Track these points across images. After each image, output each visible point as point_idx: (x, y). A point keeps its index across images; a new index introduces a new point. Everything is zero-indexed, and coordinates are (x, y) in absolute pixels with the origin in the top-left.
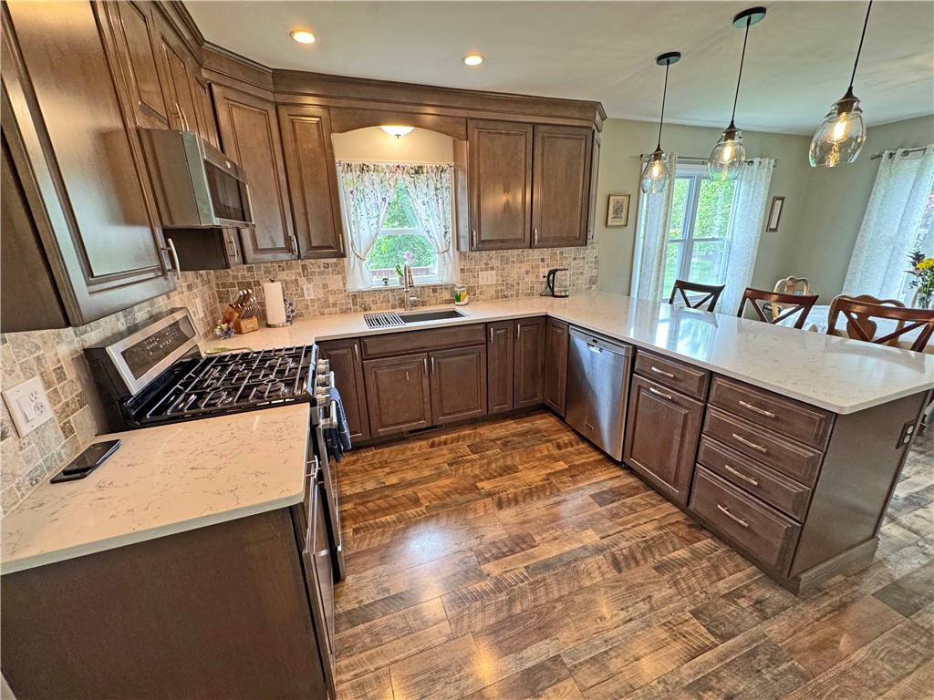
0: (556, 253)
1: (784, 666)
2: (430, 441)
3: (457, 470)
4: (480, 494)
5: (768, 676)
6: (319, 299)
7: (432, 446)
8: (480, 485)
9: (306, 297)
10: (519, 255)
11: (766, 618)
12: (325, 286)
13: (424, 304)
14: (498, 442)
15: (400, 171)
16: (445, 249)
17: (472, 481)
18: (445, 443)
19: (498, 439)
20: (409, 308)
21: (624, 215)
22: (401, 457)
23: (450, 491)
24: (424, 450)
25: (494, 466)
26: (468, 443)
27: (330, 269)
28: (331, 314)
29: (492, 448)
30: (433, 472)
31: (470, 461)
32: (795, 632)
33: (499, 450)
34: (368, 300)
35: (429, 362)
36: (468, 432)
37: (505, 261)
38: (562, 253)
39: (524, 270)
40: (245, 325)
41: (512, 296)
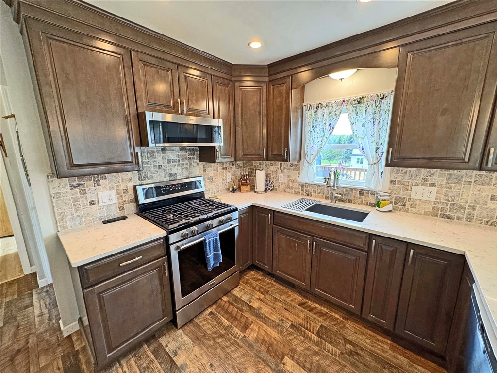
2: (305, 300)
3: (290, 334)
4: (277, 365)
6: (285, 183)
7: (301, 304)
8: (287, 360)
9: (279, 181)
12: (289, 176)
13: (350, 201)
14: (348, 346)
15: (344, 104)
16: (375, 162)
17: (287, 351)
18: (311, 310)
19: (351, 343)
20: (334, 202)
22: (277, 296)
23: (266, 342)
24: (293, 303)
25: (316, 358)
26: (326, 324)
27: (293, 167)
28: (289, 193)
29: (336, 345)
30: (277, 321)
31: (307, 337)
33: (339, 352)
34: (311, 190)
35: (311, 244)
36: (337, 316)
37: (454, 180)
40: (243, 188)
41: (458, 218)
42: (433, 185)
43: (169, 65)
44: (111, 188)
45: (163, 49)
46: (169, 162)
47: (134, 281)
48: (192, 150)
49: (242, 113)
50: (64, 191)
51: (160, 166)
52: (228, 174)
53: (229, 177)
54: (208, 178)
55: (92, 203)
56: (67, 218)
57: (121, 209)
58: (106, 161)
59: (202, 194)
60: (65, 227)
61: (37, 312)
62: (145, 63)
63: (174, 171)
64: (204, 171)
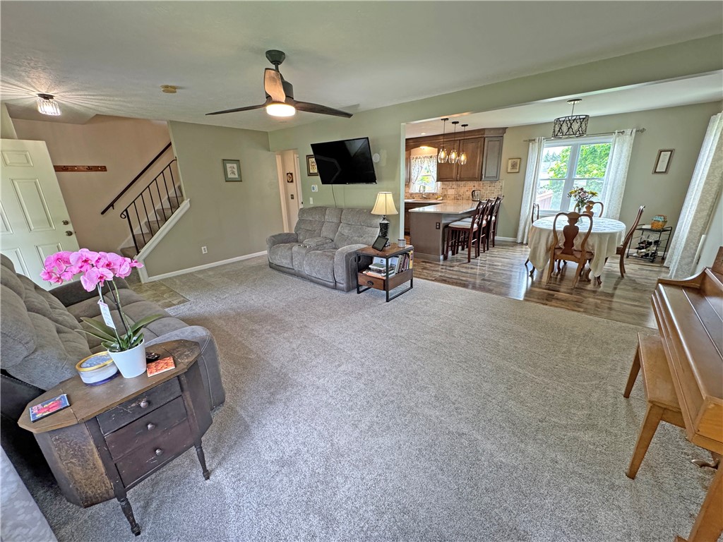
0: (482, 184)
21: (518, 167)
37: (459, 186)
39: (466, 189)
42: (453, 188)
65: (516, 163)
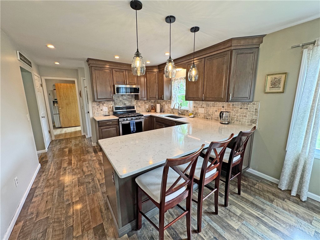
0: (230, 105)
1: (91, 192)
5: (91, 189)
10: (213, 104)
11: (102, 193)
12: (168, 106)
13: (184, 115)
21: (282, 85)
27: (169, 102)
32: (98, 197)
34: (174, 111)
37: (208, 105)
38: (233, 105)
39: (215, 110)
40: (152, 111)
41: (210, 119)
42: (203, 108)
43: (123, 70)
44: (106, 106)
45: (121, 66)
46: (124, 99)
47: (110, 129)
48: (132, 96)
49: (149, 82)
50: (95, 106)
51: (121, 101)
52: (147, 105)
53: (147, 106)
54: (138, 106)
55: (101, 110)
56: (95, 113)
57: (109, 113)
58: (105, 98)
59: (135, 111)
60: (95, 116)
61: (86, 142)
62: (116, 71)
63: (125, 103)
64: (137, 103)
65: (279, 80)
